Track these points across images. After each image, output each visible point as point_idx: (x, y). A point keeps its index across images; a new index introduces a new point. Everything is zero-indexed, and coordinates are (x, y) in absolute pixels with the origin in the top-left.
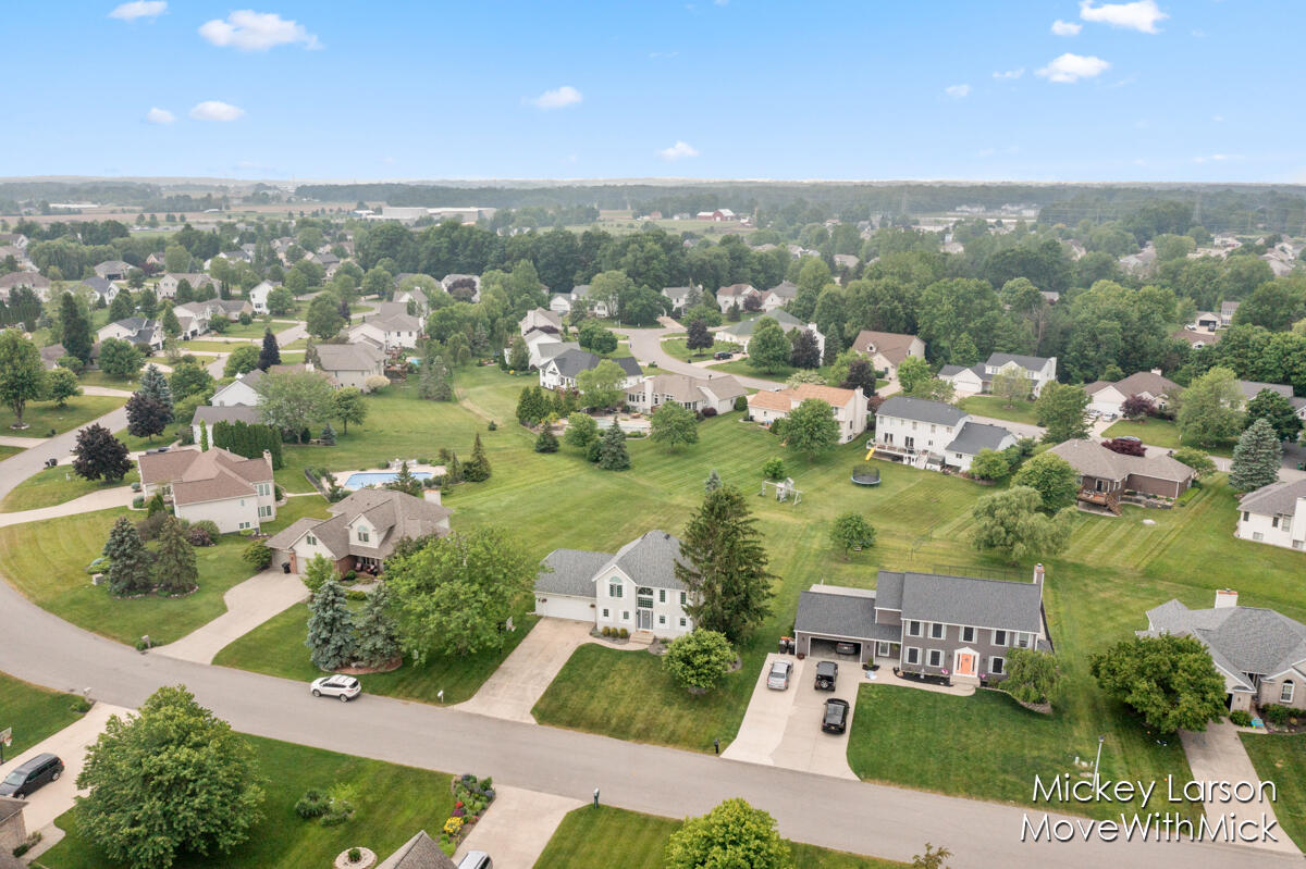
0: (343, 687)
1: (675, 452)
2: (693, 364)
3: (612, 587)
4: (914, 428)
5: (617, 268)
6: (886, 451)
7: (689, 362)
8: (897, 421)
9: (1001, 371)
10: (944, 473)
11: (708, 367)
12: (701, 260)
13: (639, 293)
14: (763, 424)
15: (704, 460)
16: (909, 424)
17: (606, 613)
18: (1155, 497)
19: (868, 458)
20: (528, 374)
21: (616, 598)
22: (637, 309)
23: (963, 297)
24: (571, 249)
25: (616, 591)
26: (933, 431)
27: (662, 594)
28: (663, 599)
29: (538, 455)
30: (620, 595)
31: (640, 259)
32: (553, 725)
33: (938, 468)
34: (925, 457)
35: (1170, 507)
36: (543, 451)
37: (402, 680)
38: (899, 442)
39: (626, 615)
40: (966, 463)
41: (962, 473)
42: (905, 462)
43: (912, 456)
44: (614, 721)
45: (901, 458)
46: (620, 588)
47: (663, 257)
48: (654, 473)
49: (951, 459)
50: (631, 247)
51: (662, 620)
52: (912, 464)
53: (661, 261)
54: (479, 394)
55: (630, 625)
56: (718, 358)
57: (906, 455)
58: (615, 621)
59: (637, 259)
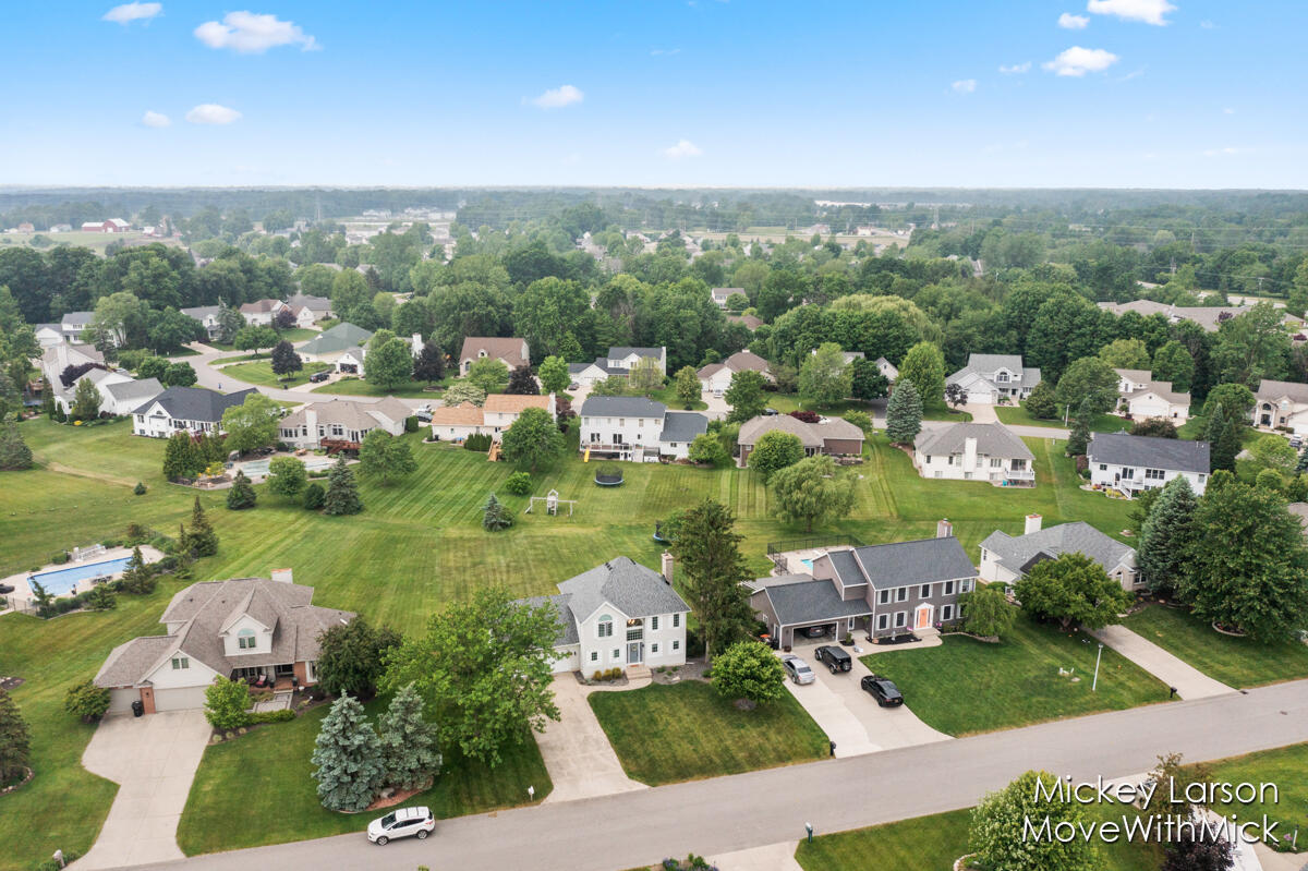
0: (422, 820)
1: (390, 485)
2: (291, 390)
3: (601, 627)
4: (622, 425)
5: (122, 288)
6: (601, 450)
7: (286, 388)
8: (603, 421)
9: (625, 364)
10: (664, 463)
11: (314, 391)
12: (215, 275)
13: (162, 318)
14: (454, 442)
15: (428, 488)
16: (616, 421)
17: (594, 656)
18: (845, 456)
19: (586, 459)
20: (103, 424)
21: (606, 638)
22: (167, 335)
23: (563, 297)
24: (39, 270)
25: (605, 630)
26: (641, 425)
27: (655, 620)
28: (655, 626)
29: (237, 514)
30: (610, 633)
31: (147, 277)
32: (668, 782)
33: (656, 459)
34: (642, 451)
35: (861, 462)
36: (240, 508)
37: (456, 792)
38: (607, 440)
39: (617, 653)
40: (682, 451)
41: (679, 460)
42: (622, 458)
43: (629, 452)
44: (717, 760)
45: (617, 455)
46: (610, 625)
47: (174, 274)
48: (395, 510)
49: (666, 449)
50: (132, 264)
51: (655, 649)
52: (629, 459)
53: (173, 279)
54: (62, 453)
55: (621, 663)
56: (316, 381)
57: (623, 452)
58: (606, 663)
59: (143, 277)
